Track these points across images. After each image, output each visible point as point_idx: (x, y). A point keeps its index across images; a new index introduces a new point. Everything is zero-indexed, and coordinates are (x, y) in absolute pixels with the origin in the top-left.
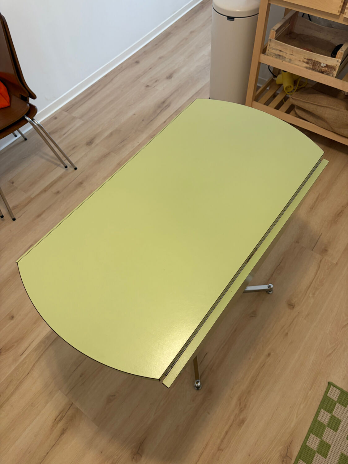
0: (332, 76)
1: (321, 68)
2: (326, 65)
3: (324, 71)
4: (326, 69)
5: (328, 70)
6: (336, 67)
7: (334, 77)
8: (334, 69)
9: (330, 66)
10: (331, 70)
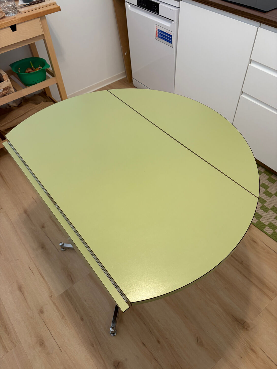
0: (13, 93)
1: (1, 94)
2: (3, 89)
3: (5, 93)
4: (5, 91)
5: (7, 91)
6: (10, 85)
7: (14, 92)
8: (9, 87)
9: (6, 88)
10: (9, 90)
